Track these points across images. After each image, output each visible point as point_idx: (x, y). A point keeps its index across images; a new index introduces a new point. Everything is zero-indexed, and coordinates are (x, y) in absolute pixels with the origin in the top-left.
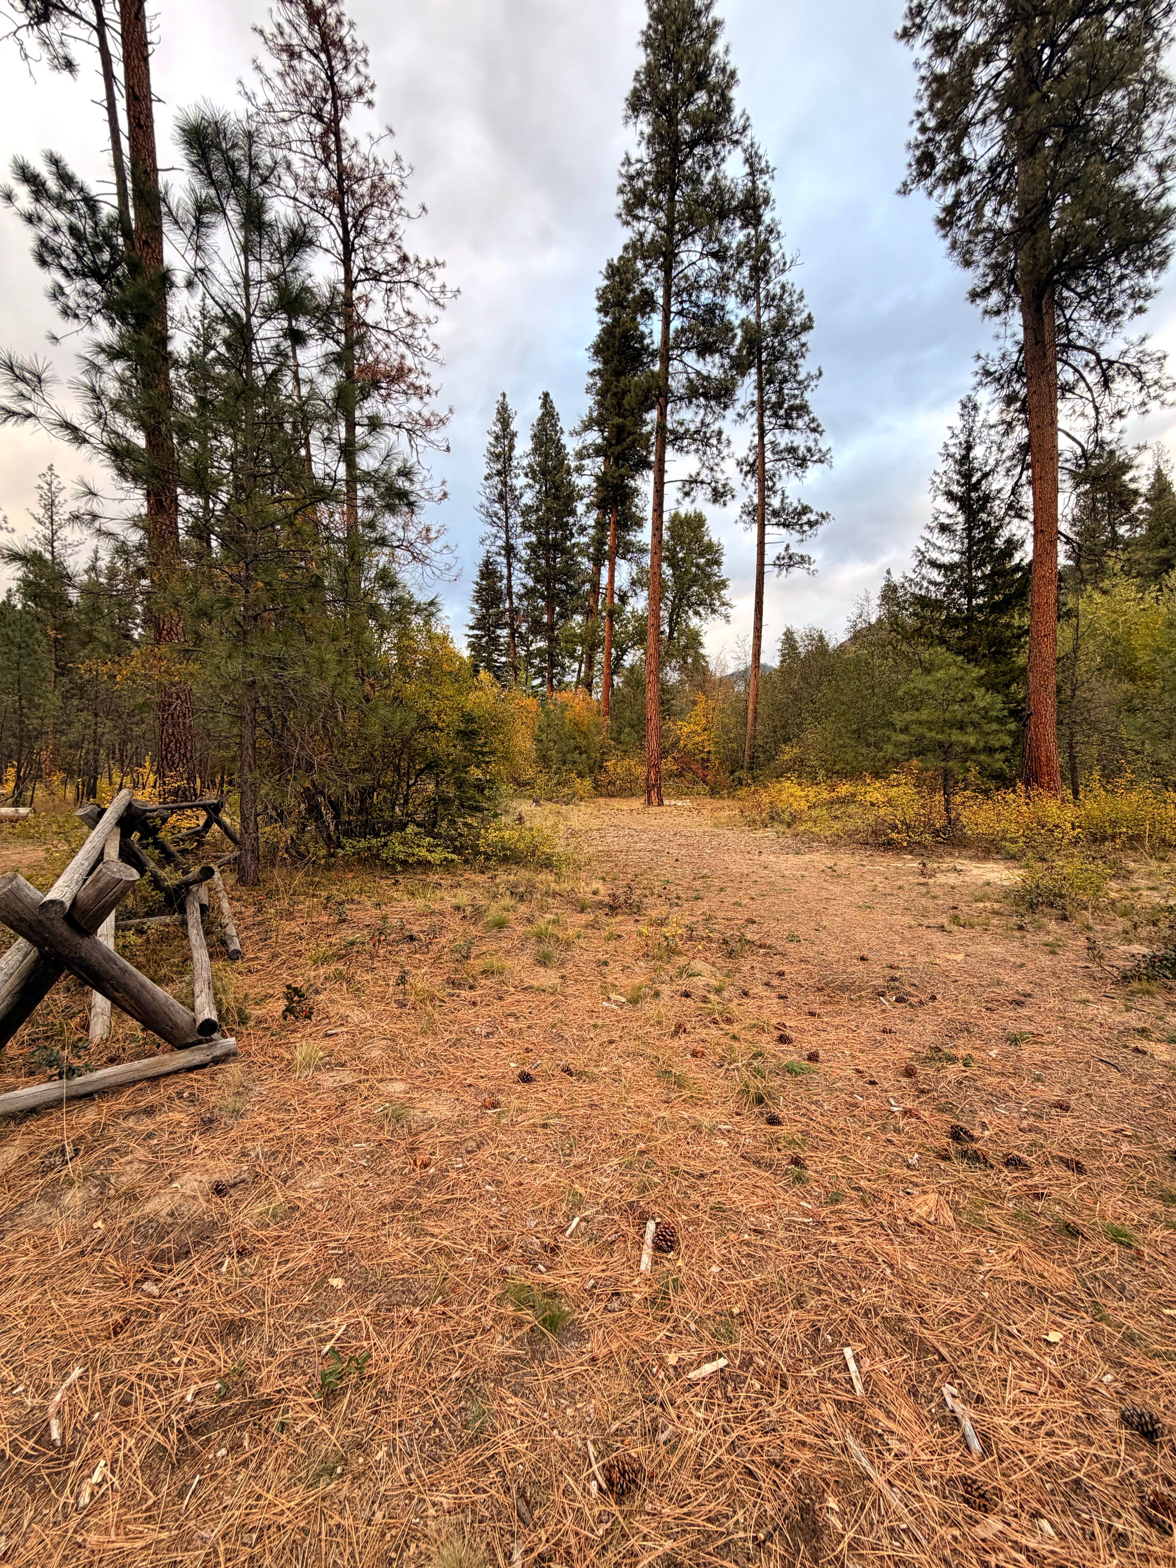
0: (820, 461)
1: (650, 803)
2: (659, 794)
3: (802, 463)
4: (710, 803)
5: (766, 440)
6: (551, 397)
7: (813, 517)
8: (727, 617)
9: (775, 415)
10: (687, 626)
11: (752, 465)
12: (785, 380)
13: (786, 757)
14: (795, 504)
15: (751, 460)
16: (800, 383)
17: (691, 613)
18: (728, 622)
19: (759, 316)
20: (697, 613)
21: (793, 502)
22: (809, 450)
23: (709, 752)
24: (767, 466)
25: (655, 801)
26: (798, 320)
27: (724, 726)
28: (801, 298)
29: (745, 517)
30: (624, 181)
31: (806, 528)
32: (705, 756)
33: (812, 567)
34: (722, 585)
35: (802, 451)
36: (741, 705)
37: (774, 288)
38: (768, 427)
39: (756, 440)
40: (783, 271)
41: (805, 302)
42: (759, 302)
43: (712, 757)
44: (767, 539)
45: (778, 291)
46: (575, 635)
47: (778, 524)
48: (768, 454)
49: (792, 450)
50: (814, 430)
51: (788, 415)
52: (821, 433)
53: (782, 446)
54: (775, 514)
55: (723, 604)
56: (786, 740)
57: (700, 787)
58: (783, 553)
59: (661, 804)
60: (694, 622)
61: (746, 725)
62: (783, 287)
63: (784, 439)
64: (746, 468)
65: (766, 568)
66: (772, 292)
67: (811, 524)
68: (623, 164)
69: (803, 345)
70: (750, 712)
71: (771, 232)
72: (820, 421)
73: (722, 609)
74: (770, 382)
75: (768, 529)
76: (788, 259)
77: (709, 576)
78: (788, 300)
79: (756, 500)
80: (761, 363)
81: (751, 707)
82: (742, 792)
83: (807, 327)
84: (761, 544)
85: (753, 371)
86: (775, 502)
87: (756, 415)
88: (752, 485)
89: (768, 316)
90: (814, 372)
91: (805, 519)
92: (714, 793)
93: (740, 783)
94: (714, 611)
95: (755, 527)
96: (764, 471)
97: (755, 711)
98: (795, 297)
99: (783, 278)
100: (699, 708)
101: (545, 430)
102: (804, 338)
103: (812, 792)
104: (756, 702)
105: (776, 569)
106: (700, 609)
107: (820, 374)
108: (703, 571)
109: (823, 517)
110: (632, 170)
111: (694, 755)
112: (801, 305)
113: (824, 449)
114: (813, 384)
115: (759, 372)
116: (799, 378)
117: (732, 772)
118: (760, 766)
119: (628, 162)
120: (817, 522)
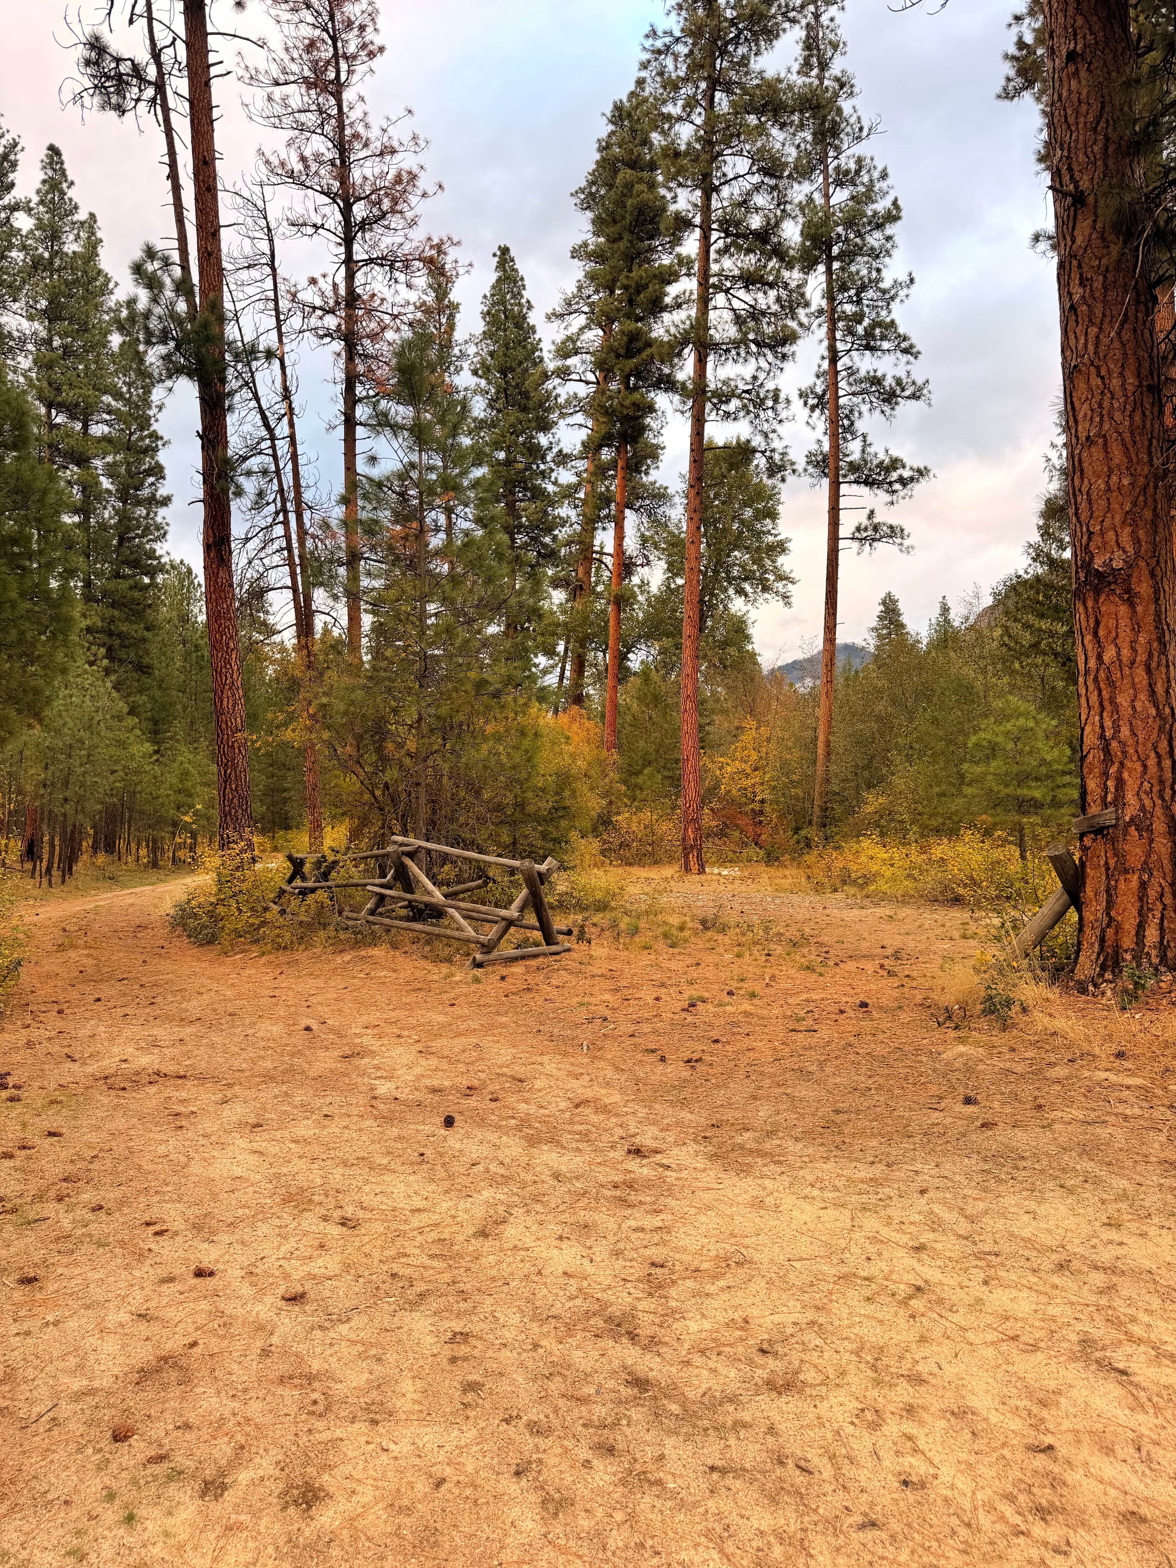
0: (915, 396)
1: (688, 869)
2: (699, 858)
3: (890, 398)
4: (765, 873)
5: (840, 366)
6: (513, 253)
7: (906, 474)
8: (785, 597)
9: (851, 332)
10: (726, 608)
11: (820, 397)
12: (863, 288)
13: (870, 809)
14: (882, 456)
15: (819, 390)
16: (884, 292)
17: (731, 591)
18: (788, 604)
19: (827, 197)
20: (741, 592)
21: (879, 451)
22: (899, 382)
23: (762, 801)
24: (842, 401)
25: (695, 867)
26: (881, 206)
27: (784, 763)
28: (884, 176)
29: (811, 469)
30: (647, 56)
31: (897, 486)
32: (757, 806)
33: (906, 543)
34: (780, 547)
35: (889, 382)
36: (809, 733)
37: (847, 162)
38: (840, 346)
39: (826, 365)
40: (859, 138)
41: (889, 181)
42: (826, 179)
43: (767, 808)
44: (843, 502)
45: (853, 166)
46: (558, 625)
47: (857, 482)
48: (842, 384)
49: (876, 381)
50: (906, 351)
51: (869, 333)
52: (916, 356)
53: (862, 373)
54: (854, 467)
55: (781, 578)
56: (870, 786)
57: (752, 851)
58: (865, 522)
59: (701, 872)
60: (737, 605)
61: (815, 762)
62: (859, 161)
63: (865, 363)
64: (812, 401)
65: (842, 544)
66: (844, 167)
67: (902, 481)
68: (647, 36)
69: (888, 238)
70: (821, 744)
71: (842, 86)
72: (914, 340)
73: (779, 585)
74: (844, 288)
75: (844, 489)
76: (866, 124)
77: (759, 535)
78: (866, 179)
79: (826, 447)
80: (830, 259)
81: (821, 738)
82: (811, 858)
83: (893, 216)
84: (834, 510)
85: (821, 268)
86: (854, 449)
87: (824, 329)
88: (820, 422)
89: (840, 196)
90: (903, 278)
91: (894, 476)
92: (771, 859)
93: (808, 846)
94: (765, 589)
95: (826, 482)
96: (837, 407)
97: (828, 743)
98: (876, 175)
99: (859, 149)
100: (747, 737)
101: (503, 302)
102: (889, 230)
103: (896, 853)
104: (829, 732)
105: (856, 545)
106: (747, 587)
107: (912, 281)
108: (750, 529)
109: (919, 471)
110: (659, 44)
111: (740, 805)
112: (883, 185)
113: (919, 382)
114: (902, 293)
115: (829, 271)
116: (882, 285)
117: (797, 830)
118: (835, 821)
119: (653, 34)
120: (912, 479)
